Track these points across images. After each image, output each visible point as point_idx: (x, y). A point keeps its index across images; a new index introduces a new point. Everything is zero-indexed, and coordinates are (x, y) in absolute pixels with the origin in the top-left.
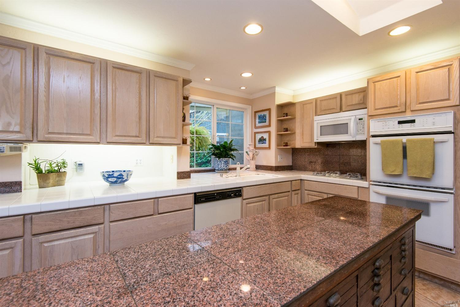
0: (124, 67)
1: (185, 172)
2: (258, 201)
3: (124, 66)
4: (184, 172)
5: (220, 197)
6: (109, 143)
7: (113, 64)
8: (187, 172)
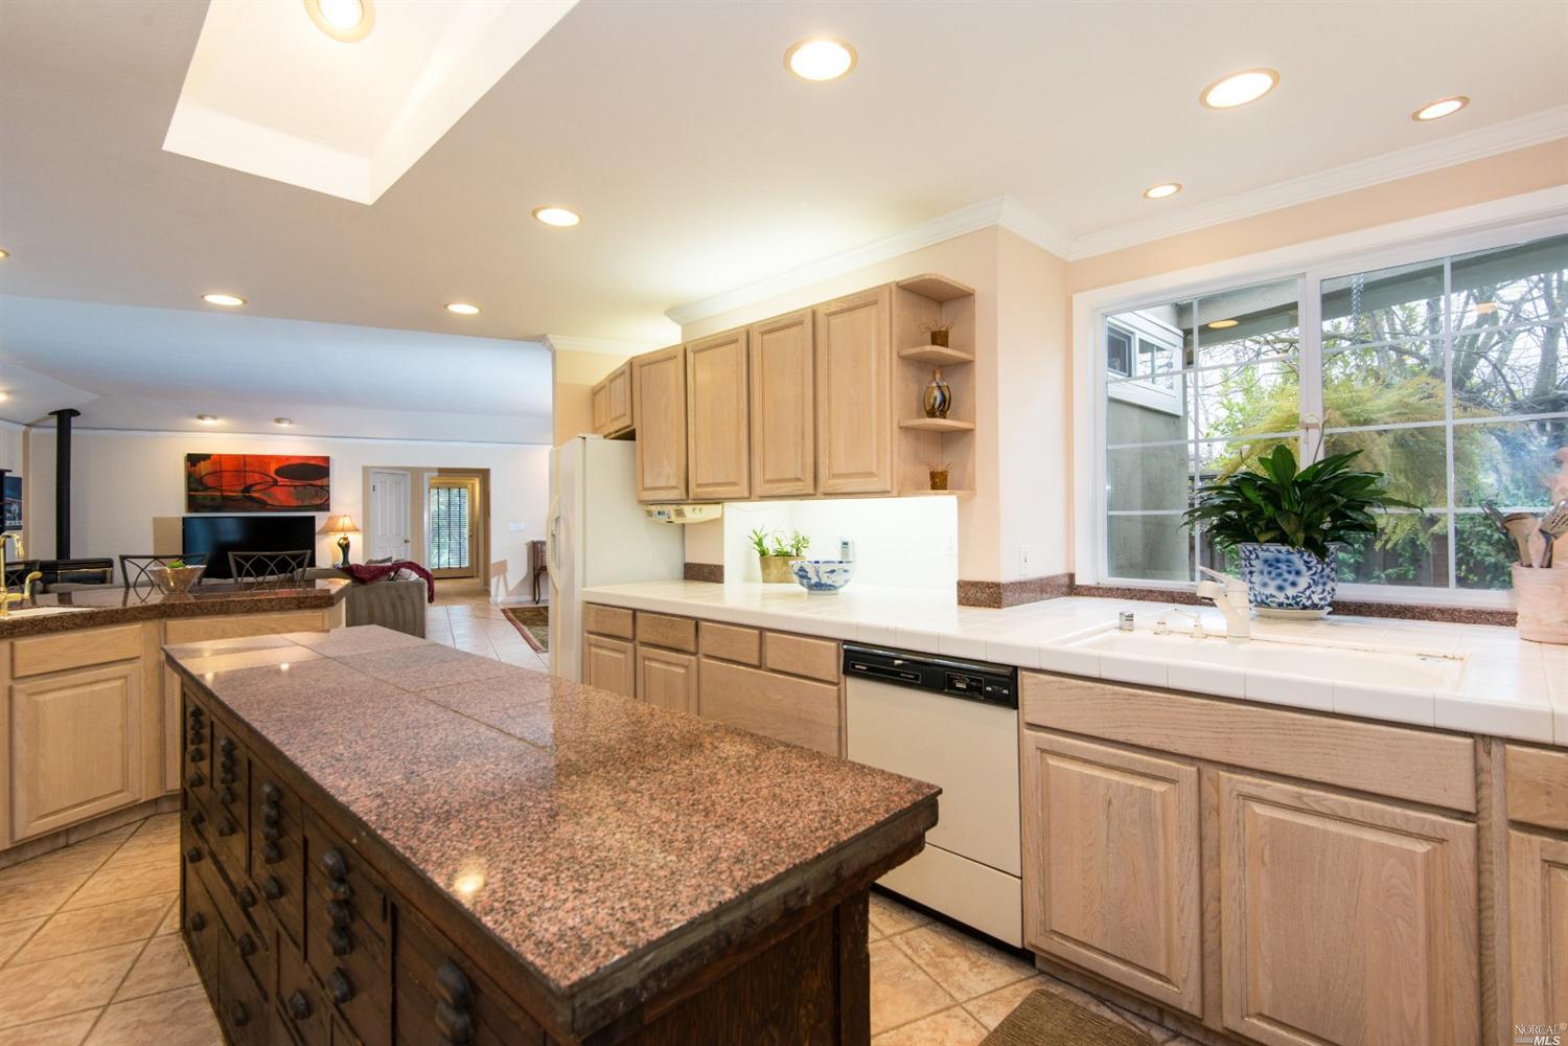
0: (775, 326)
1: (982, 583)
2: (1114, 762)
3: (774, 322)
4: (978, 582)
5: (917, 678)
6: (763, 498)
7: (760, 327)
8: (988, 584)
